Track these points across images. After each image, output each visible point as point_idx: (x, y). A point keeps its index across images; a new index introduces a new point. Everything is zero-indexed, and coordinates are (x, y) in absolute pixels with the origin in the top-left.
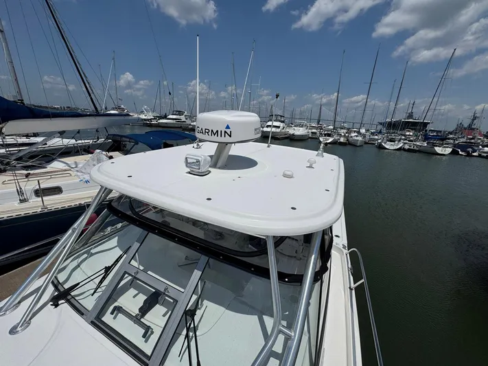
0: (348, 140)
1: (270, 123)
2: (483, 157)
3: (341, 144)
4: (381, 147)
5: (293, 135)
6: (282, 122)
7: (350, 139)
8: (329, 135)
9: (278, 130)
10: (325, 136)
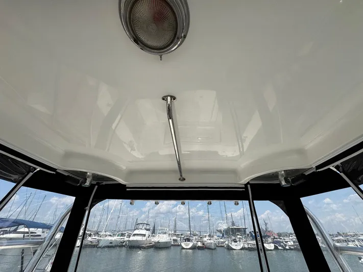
0: (203, 244)
1: (136, 232)
2: (292, 249)
3: (199, 248)
4: (229, 249)
5: (158, 242)
6: (147, 230)
7: (205, 243)
8: (188, 240)
9: (144, 239)
10: (186, 241)
